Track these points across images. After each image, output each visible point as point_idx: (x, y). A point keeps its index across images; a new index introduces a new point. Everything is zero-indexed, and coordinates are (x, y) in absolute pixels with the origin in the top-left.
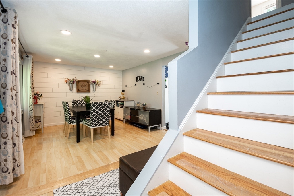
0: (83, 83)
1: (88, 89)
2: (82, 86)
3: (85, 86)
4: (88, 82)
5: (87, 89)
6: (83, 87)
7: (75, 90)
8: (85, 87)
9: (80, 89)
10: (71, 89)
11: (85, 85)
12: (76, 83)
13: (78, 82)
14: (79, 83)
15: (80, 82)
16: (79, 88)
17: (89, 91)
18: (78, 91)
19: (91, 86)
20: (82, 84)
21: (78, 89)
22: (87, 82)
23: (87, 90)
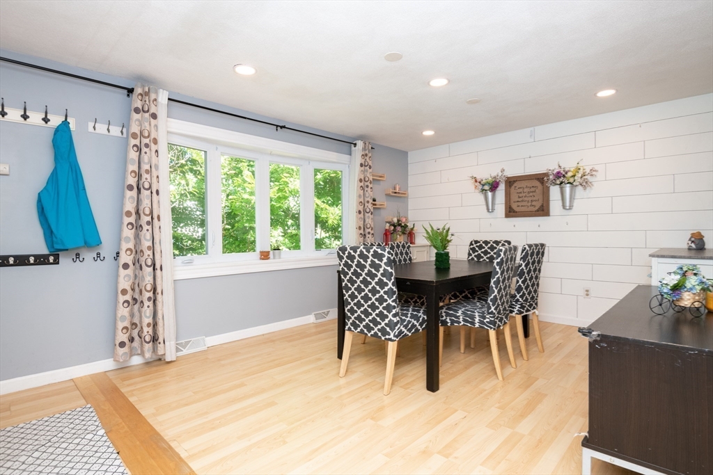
0: (524, 184)
1: (542, 206)
2: (520, 195)
3: (531, 194)
4: (541, 178)
5: (538, 205)
6: (526, 199)
7: (500, 208)
8: (530, 199)
9: (514, 206)
10: (490, 208)
11: (533, 189)
12: (502, 187)
13: (510, 182)
14: (513, 187)
15: (515, 185)
16: (512, 201)
17: (543, 211)
18: (510, 212)
19: (554, 191)
20: (521, 190)
21: (510, 207)
22: (538, 179)
23: (537, 208)
